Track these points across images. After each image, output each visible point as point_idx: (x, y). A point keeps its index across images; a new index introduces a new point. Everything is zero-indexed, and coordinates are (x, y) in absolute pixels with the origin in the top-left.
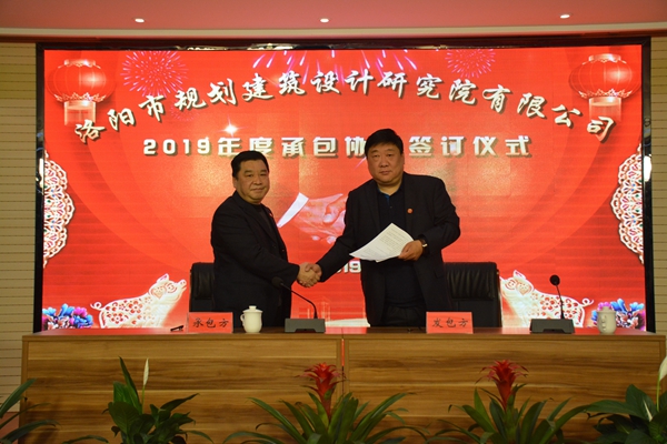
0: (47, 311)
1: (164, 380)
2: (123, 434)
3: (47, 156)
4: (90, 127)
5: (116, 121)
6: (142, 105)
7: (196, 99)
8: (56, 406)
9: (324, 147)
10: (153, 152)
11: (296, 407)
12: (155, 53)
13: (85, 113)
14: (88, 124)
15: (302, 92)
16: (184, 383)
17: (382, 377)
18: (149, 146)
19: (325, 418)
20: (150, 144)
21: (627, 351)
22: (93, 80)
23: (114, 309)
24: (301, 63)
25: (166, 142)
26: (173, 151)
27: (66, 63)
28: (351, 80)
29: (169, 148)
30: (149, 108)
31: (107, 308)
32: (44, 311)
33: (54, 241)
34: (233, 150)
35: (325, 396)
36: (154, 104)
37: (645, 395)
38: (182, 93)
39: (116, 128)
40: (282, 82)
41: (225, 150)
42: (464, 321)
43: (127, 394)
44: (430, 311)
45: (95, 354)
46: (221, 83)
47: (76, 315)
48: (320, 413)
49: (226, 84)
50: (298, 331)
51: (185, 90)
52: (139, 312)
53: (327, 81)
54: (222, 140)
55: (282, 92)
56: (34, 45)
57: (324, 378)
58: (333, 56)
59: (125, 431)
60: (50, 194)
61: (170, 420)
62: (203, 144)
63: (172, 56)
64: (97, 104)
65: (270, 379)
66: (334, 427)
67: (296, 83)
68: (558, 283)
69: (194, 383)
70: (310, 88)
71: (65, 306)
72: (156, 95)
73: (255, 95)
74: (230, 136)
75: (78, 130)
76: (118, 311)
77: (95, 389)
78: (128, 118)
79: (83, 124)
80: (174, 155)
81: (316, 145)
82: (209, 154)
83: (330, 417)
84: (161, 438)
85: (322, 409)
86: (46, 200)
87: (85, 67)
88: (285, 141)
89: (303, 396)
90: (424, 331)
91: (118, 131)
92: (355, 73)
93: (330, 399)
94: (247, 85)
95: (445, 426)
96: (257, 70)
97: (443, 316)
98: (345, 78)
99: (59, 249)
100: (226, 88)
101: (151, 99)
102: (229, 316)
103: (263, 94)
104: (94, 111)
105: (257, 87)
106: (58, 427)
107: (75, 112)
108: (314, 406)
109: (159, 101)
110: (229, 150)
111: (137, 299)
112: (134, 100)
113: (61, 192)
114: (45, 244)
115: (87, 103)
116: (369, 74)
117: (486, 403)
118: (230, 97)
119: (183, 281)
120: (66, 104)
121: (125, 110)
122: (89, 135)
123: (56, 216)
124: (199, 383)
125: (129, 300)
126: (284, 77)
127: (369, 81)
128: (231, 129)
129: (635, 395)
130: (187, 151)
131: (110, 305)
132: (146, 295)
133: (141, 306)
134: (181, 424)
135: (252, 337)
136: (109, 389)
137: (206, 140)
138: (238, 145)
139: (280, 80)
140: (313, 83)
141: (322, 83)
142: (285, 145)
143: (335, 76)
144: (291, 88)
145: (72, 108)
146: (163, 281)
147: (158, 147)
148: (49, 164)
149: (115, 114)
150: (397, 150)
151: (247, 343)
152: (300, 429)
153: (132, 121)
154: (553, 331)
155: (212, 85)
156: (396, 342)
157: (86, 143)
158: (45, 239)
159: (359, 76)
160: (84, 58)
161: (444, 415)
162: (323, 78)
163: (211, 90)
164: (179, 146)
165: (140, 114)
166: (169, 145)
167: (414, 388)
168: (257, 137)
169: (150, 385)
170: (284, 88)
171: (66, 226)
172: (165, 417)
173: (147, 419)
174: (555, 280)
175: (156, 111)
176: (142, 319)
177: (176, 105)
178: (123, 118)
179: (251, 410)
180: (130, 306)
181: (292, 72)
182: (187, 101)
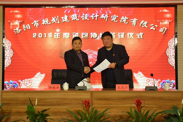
0: (6, 82)
1: (41, 104)
2: (30, 119)
3: (6, 38)
4: (18, 30)
5: (25, 28)
6: (32, 24)
7: (48, 22)
8: (10, 111)
9: (85, 35)
10: (36, 37)
11: (79, 111)
12: (36, 8)
13: (16, 26)
14: (17, 29)
15: (78, 20)
16: (46, 105)
17: (103, 103)
18: (34, 35)
19: (87, 115)
20: (35, 35)
21: (173, 96)
22: (19, 16)
23: (24, 82)
24: (78, 12)
25: (39, 34)
26: (41, 37)
27: (11, 11)
28: (92, 16)
29: (40, 36)
30: (35, 24)
31: (23, 82)
32: (5, 82)
33: (8, 62)
34: (59, 36)
35: (88, 109)
36: (36, 23)
37: (178, 108)
38: (44, 20)
39: (25, 30)
40: (73, 17)
41: (56, 36)
42: (127, 87)
43: (31, 108)
44: (117, 84)
45: (21, 96)
46: (55, 17)
47: (14, 83)
48: (86, 114)
49: (57, 17)
50: (79, 90)
51: (45, 19)
52: (31, 83)
53: (86, 17)
54: (55, 33)
55: (72, 20)
56: (2, 6)
57: (87, 104)
58: (87, 9)
59: (31, 118)
60: (7, 49)
61: (43, 115)
62: (50, 35)
63: (41, 9)
64: (20, 23)
65: (71, 103)
66: (90, 118)
67: (77, 17)
68: (153, 76)
69: (50, 105)
70: (81, 19)
71: (11, 81)
72: (36, 21)
73: (65, 21)
74: (58, 32)
75: (14, 31)
76: (26, 82)
77: (21, 106)
78: (28, 27)
79: (16, 29)
80: (41, 38)
81: (82, 35)
82: (52, 37)
83: (89, 115)
84: (41, 121)
85: (87, 112)
86: (5, 51)
87: (16, 12)
88: (73, 34)
89: (81, 108)
90: (115, 90)
91: (26, 31)
92: (94, 14)
93: (89, 110)
94: (62, 18)
95: (121, 117)
96: (65, 13)
97: (121, 85)
98: (91, 16)
99: (9, 65)
100: (56, 19)
101: (35, 22)
102: (59, 85)
103: (67, 20)
104: (19, 25)
105: (65, 18)
106: (11, 116)
107: (13, 26)
108: (84, 111)
109: (37, 22)
110: (57, 36)
111: (31, 79)
112: (30, 22)
113: (9, 48)
114: (5, 63)
115: (17, 23)
116: (98, 15)
117: (133, 110)
118: (58, 21)
119: (44, 74)
120: (11, 23)
121: (28, 25)
122: (18, 32)
123: (8, 55)
124: (51, 104)
125: (29, 79)
126: (73, 15)
127: (97, 17)
128: (58, 30)
129: (175, 108)
130: (45, 37)
131: (23, 81)
132: (34, 78)
133: (32, 81)
134: (46, 117)
135: (66, 92)
136: (26, 106)
137: (51, 33)
138: (60, 35)
139: (72, 16)
140: (82, 17)
141: (84, 17)
142: (73, 35)
143: (88, 15)
144: (75, 18)
145: (13, 24)
146: (39, 74)
147: (37, 36)
148: (6, 40)
149: (25, 26)
150: (110, 37)
151: (64, 93)
152: (80, 118)
153: (30, 28)
154: (152, 90)
155: (53, 18)
156: (107, 93)
157: (17, 34)
158: (5, 62)
159: (95, 15)
160: (16, 10)
161: (121, 114)
162: (84, 16)
163: (52, 19)
164: (43, 35)
165: (32, 26)
166: (40, 35)
167: (112, 106)
168: (65, 33)
169: (38, 105)
170: (73, 19)
171: (11, 58)
172: (42, 114)
173: (37, 115)
174: (152, 75)
175: (36, 25)
176: (32, 85)
177: (42, 23)
178: (27, 27)
179: (66, 112)
180: (29, 81)
181: (76, 14)
182: (45, 22)
